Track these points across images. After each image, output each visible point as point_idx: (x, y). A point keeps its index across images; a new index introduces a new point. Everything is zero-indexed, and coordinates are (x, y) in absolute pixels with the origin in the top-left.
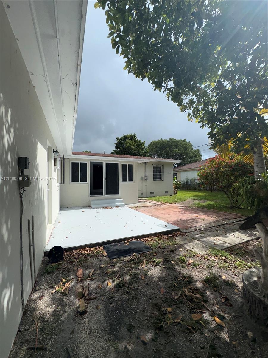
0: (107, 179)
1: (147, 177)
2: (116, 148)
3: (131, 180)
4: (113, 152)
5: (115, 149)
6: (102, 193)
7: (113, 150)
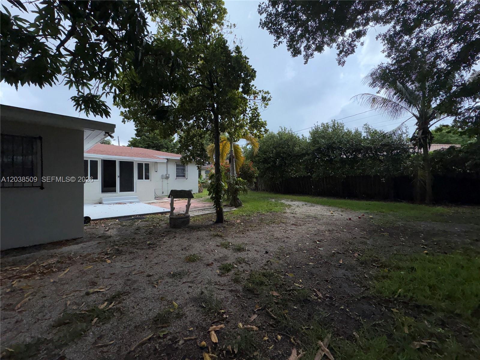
0: (121, 176)
1: (169, 175)
2: (136, 135)
3: (147, 178)
4: (132, 139)
5: (134, 137)
6: (115, 191)
7: (132, 138)
